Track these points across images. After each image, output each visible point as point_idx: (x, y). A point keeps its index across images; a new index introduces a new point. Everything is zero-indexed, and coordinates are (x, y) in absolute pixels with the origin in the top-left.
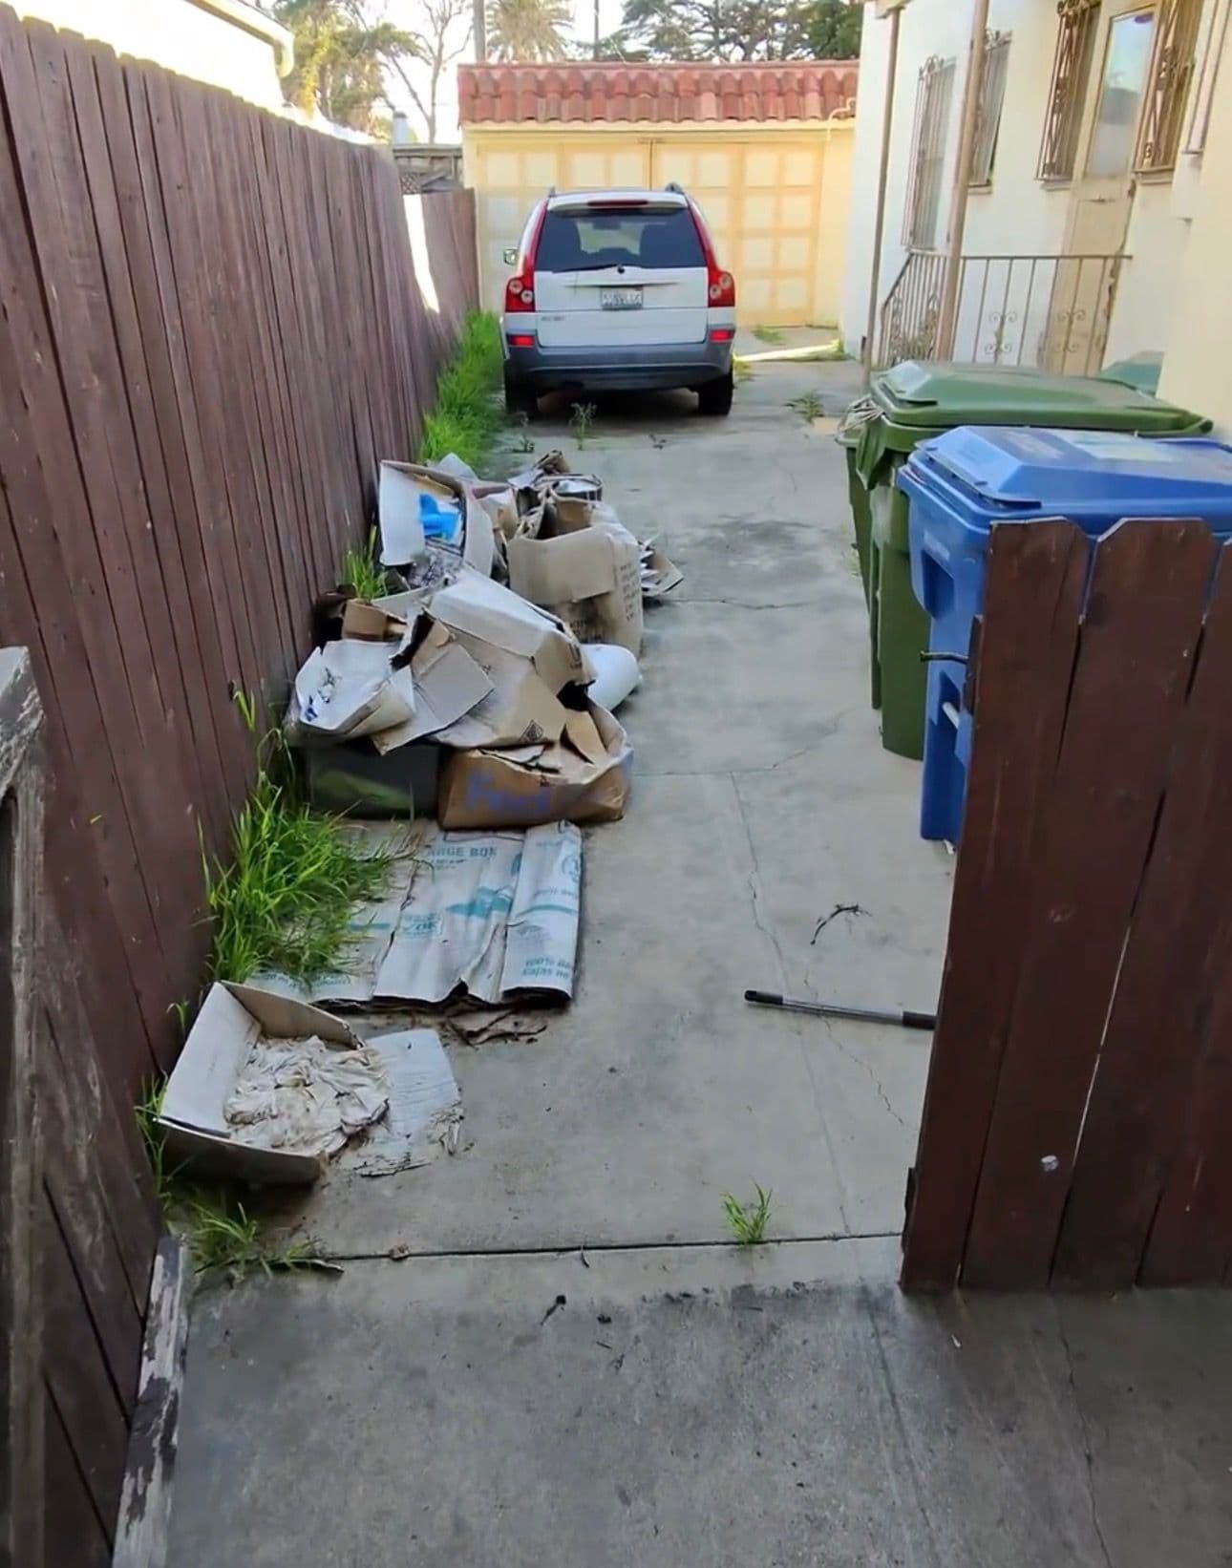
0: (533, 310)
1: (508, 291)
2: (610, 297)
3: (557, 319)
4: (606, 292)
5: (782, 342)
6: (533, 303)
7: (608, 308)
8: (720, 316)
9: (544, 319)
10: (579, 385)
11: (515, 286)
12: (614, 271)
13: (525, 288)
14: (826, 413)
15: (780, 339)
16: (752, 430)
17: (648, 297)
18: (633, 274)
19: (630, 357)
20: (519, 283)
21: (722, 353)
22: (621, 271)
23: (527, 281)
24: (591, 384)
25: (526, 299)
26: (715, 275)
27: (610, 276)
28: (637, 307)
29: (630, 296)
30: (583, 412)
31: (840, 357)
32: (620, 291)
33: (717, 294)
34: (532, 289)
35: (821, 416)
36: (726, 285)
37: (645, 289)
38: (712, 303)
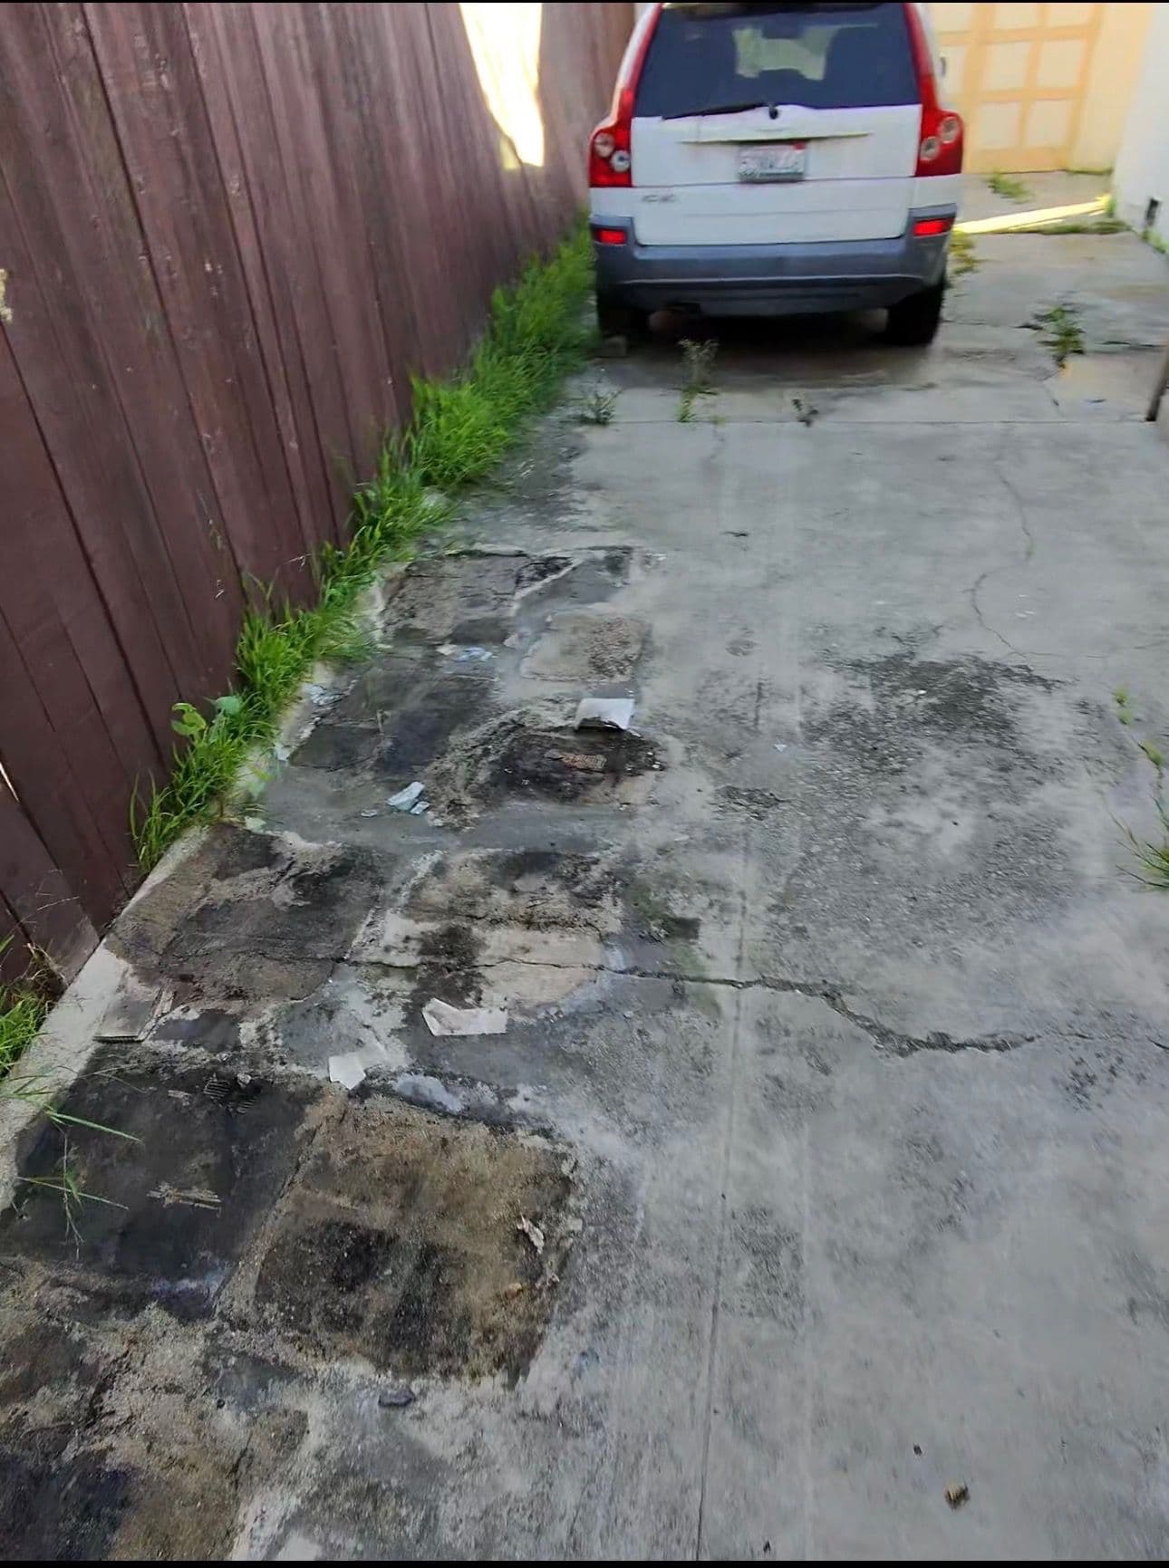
0: (628, 184)
1: (594, 152)
2: (753, 161)
3: (665, 199)
4: (748, 152)
5: (1023, 198)
6: (628, 172)
7: (750, 180)
8: (934, 192)
9: (646, 199)
10: (694, 308)
11: (605, 143)
12: (761, 115)
13: (617, 148)
14: (1088, 346)
15: (1024, 193)
16: (965, 383)
17: (814, 161)
18: (795, 119)
19: (778, 263)
20: (610, 138)
21: (931, 255)
22: (774, 115)
23: (620, 136)
24: (713, 308)
25: (618, 165)
26: (933, 119)
27: (754, 123)
28: (794, 178)
29: (786, 159)
30: (696, 353)
31: (1109, 227)
32: (772, 150)
33: (931, 154)
34: (627, 147)
35: (1080, 352)
36: (948, 138)
37: (812, 146)
38: (923, 170)
